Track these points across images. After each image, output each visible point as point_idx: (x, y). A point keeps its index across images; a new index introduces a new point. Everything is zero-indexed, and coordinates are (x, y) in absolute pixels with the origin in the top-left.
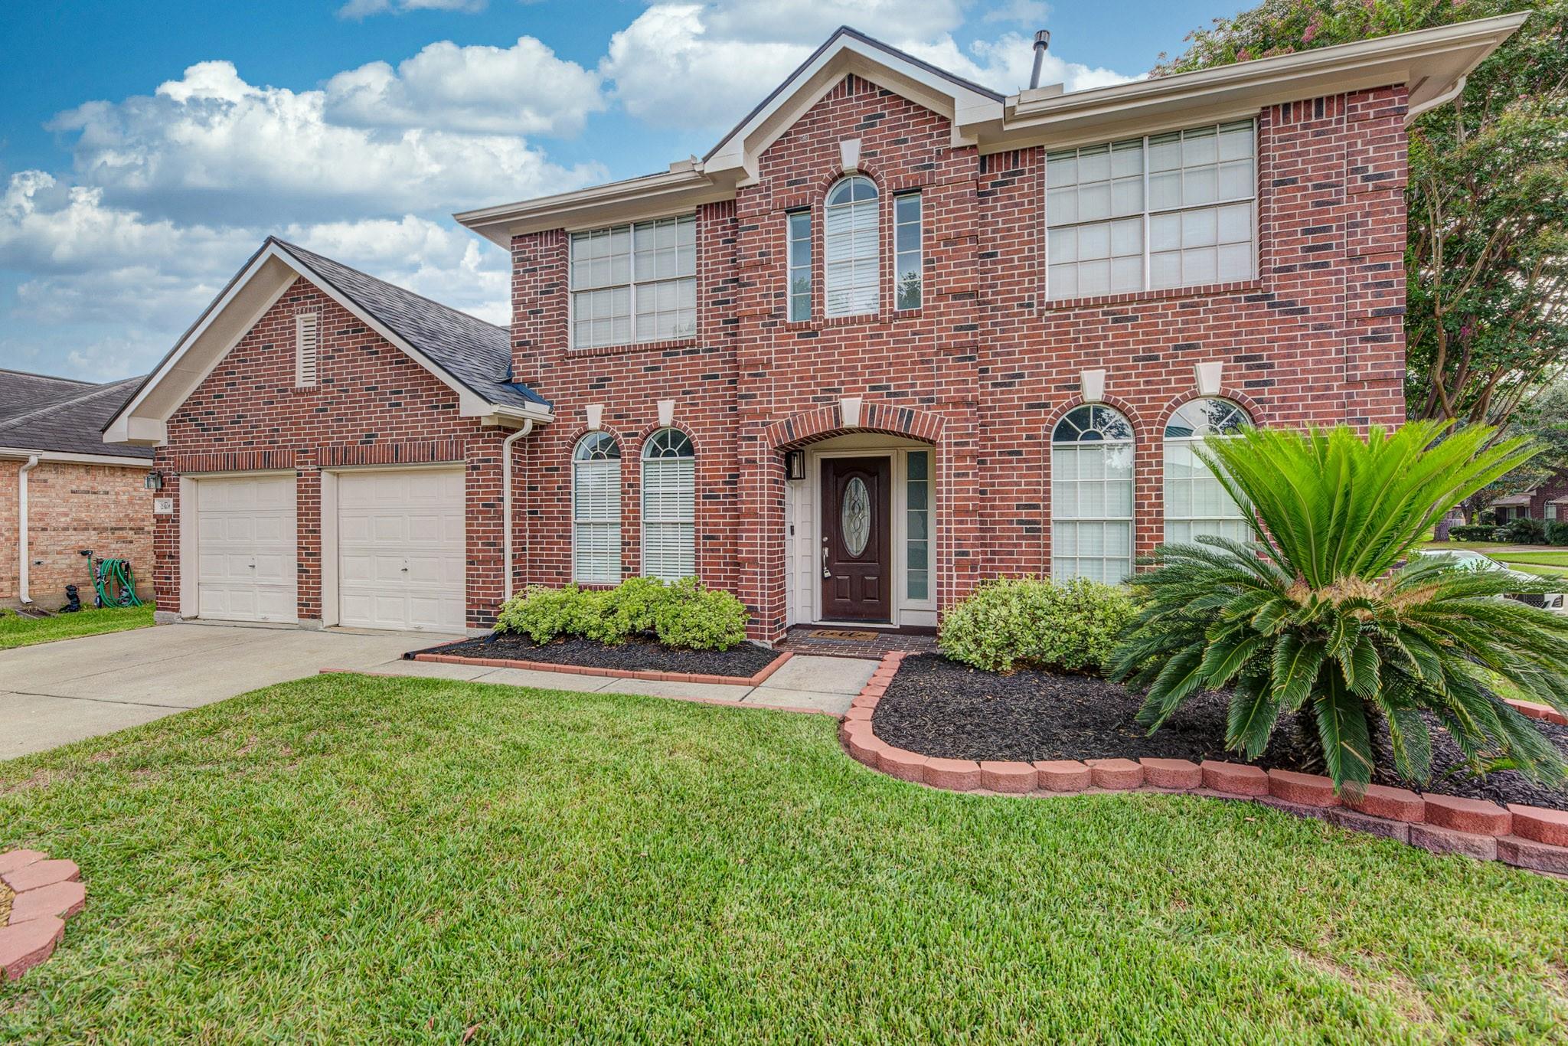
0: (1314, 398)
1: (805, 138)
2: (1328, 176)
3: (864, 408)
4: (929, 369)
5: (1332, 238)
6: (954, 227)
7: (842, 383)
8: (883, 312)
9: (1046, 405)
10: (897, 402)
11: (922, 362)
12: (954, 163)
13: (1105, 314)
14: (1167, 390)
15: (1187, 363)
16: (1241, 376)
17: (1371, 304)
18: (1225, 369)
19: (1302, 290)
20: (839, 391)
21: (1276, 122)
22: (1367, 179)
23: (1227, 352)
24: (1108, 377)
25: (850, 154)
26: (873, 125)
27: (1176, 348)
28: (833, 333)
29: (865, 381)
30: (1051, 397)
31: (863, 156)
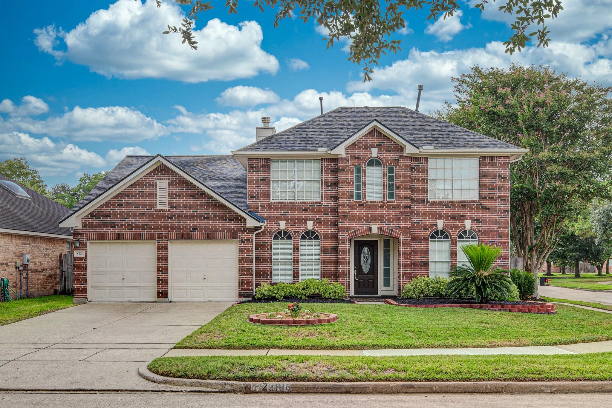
0: (491, 231)
1: (360, 145)
2: (494, 176)
3: (379, 228)
4: (397, 218)
5: (495, 191)
6: (405, 178)
7: (372, 220)
8: (384, 200)
9: (428, 229)
10: (388, 227)
11: (395, 216)
12: (405, 160)
13: (443, 205)
14: (458, 227)
15: (463, 220)
16: (475, 224)
17: (502, 209)
18: (471, 222)
19: (488, 204)
20: (371, 222)
21: (483, 161)
22: (502, 178)
23: (472, 218)
24: (444, 223)
25: (374, 152)
26: (381, 145)
27: (460, 216)
28: (369, 205)
29: (379, 220)
30: (429, 227)
31: (378, 153)
